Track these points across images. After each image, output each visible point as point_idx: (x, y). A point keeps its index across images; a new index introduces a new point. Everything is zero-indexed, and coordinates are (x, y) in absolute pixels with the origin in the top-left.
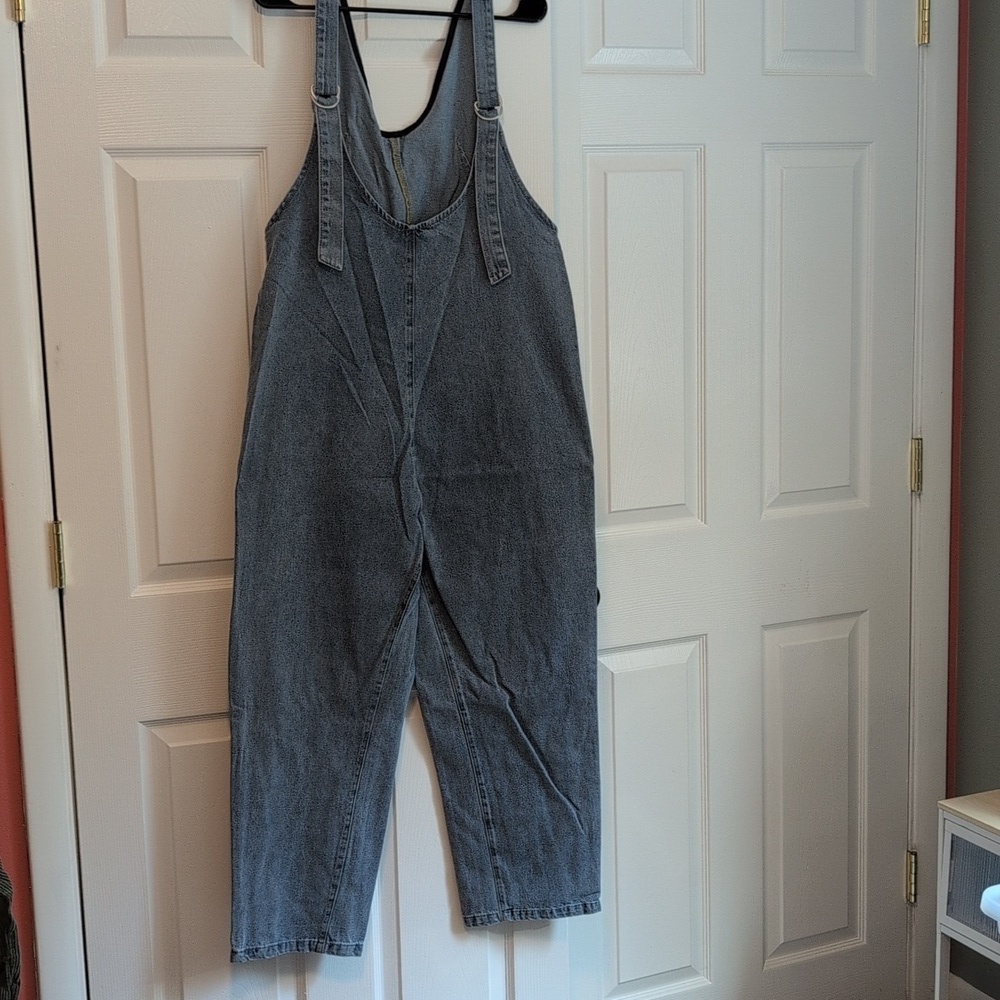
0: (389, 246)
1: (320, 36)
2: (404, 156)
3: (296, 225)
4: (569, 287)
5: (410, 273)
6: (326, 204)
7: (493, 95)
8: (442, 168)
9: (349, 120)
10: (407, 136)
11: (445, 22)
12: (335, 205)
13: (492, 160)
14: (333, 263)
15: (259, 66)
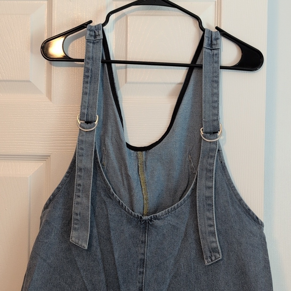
0: (128, 229)
1: (86, 80)
2: (147, 164)
3: (58, 213)
4: (270, 272)
5: (142, 251)
6: (79, 200)
7: (215, 123)
8: (176, 174)
9: (106, 139)
10: (150, 151)
11: (184, 71)
12: (85, 200)
13: (211, 171)
14: (80, 243)
15: (49, 100)
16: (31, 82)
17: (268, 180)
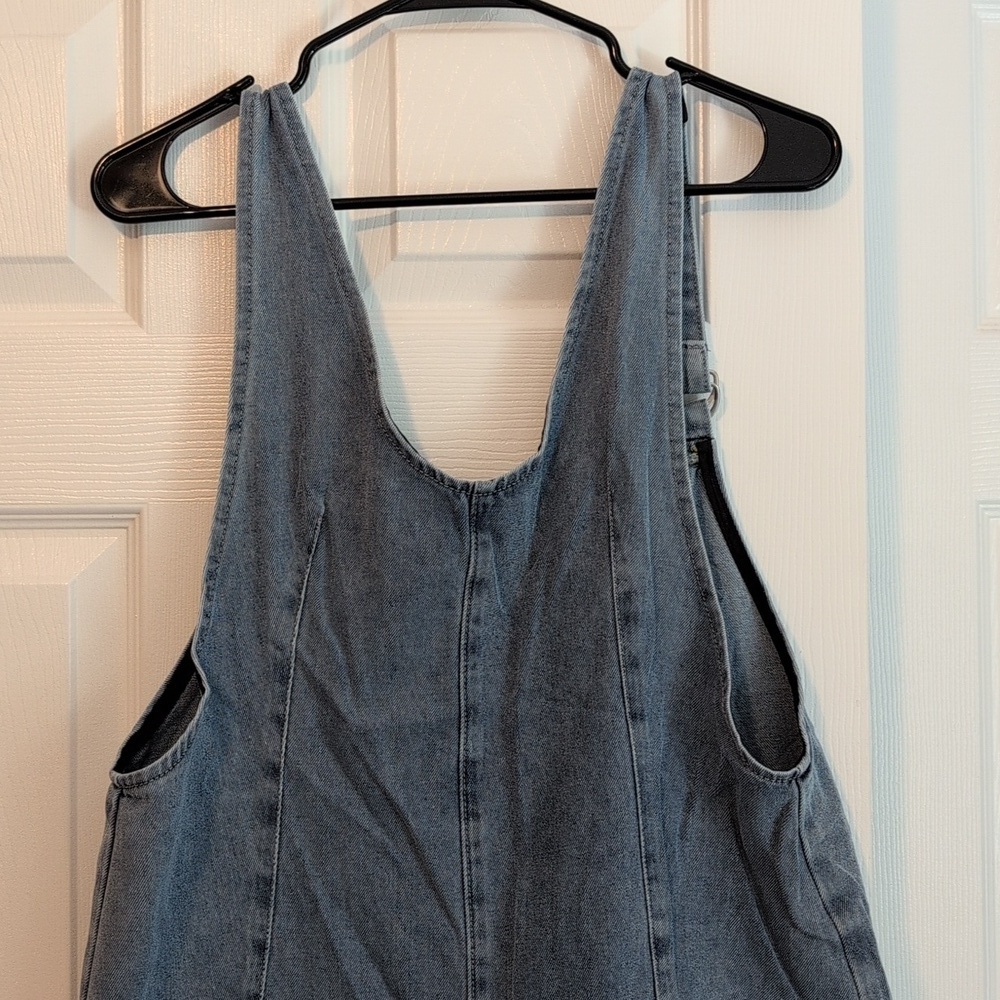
15: (134, 323)
16: (72, 263)
17: (890, 583)
